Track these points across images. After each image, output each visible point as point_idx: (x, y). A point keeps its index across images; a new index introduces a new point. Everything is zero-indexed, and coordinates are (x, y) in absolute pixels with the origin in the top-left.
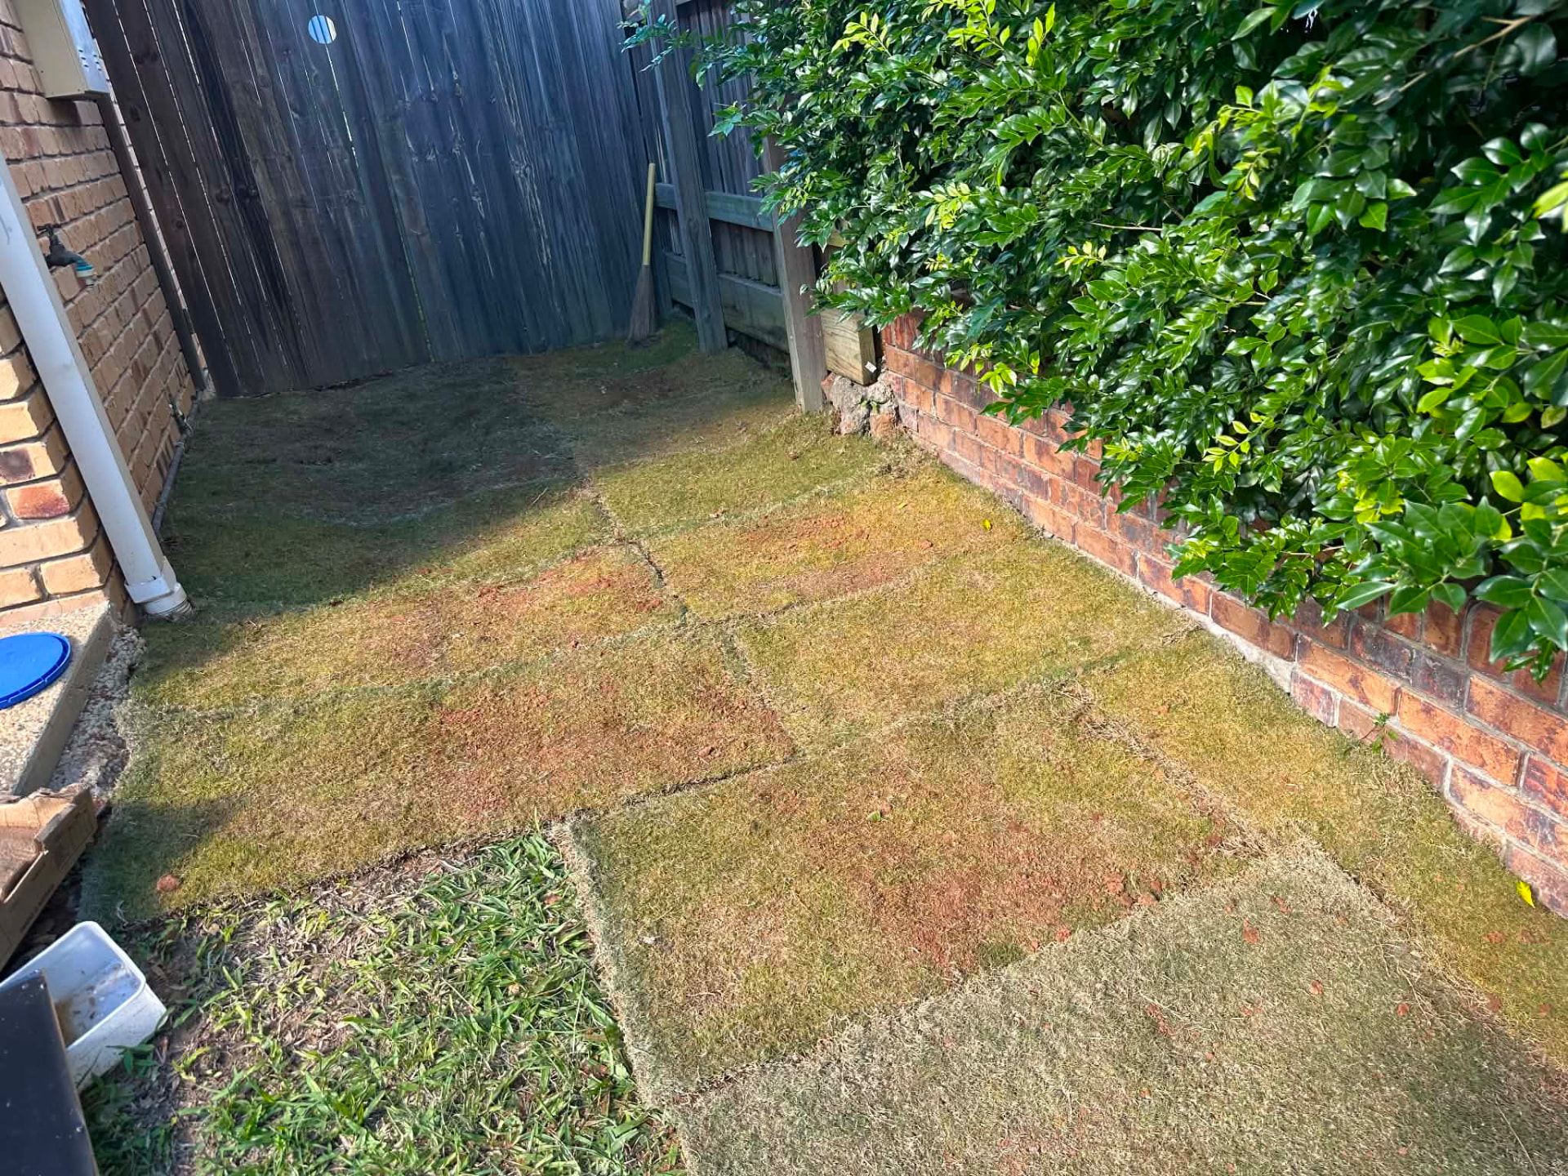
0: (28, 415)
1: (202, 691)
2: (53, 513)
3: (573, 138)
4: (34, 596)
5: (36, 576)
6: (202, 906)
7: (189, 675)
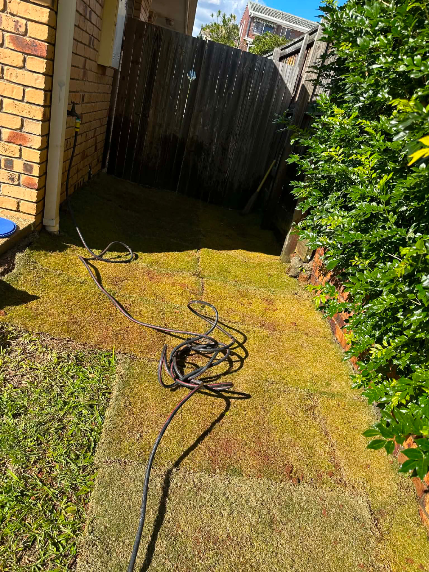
0: (39, 156)
1: (46, 260)
2: (32, 187)
3: (253, 141)
4: (15, 209)
5: (18, 203)
6: (7, 325)
7: (46, 254)
